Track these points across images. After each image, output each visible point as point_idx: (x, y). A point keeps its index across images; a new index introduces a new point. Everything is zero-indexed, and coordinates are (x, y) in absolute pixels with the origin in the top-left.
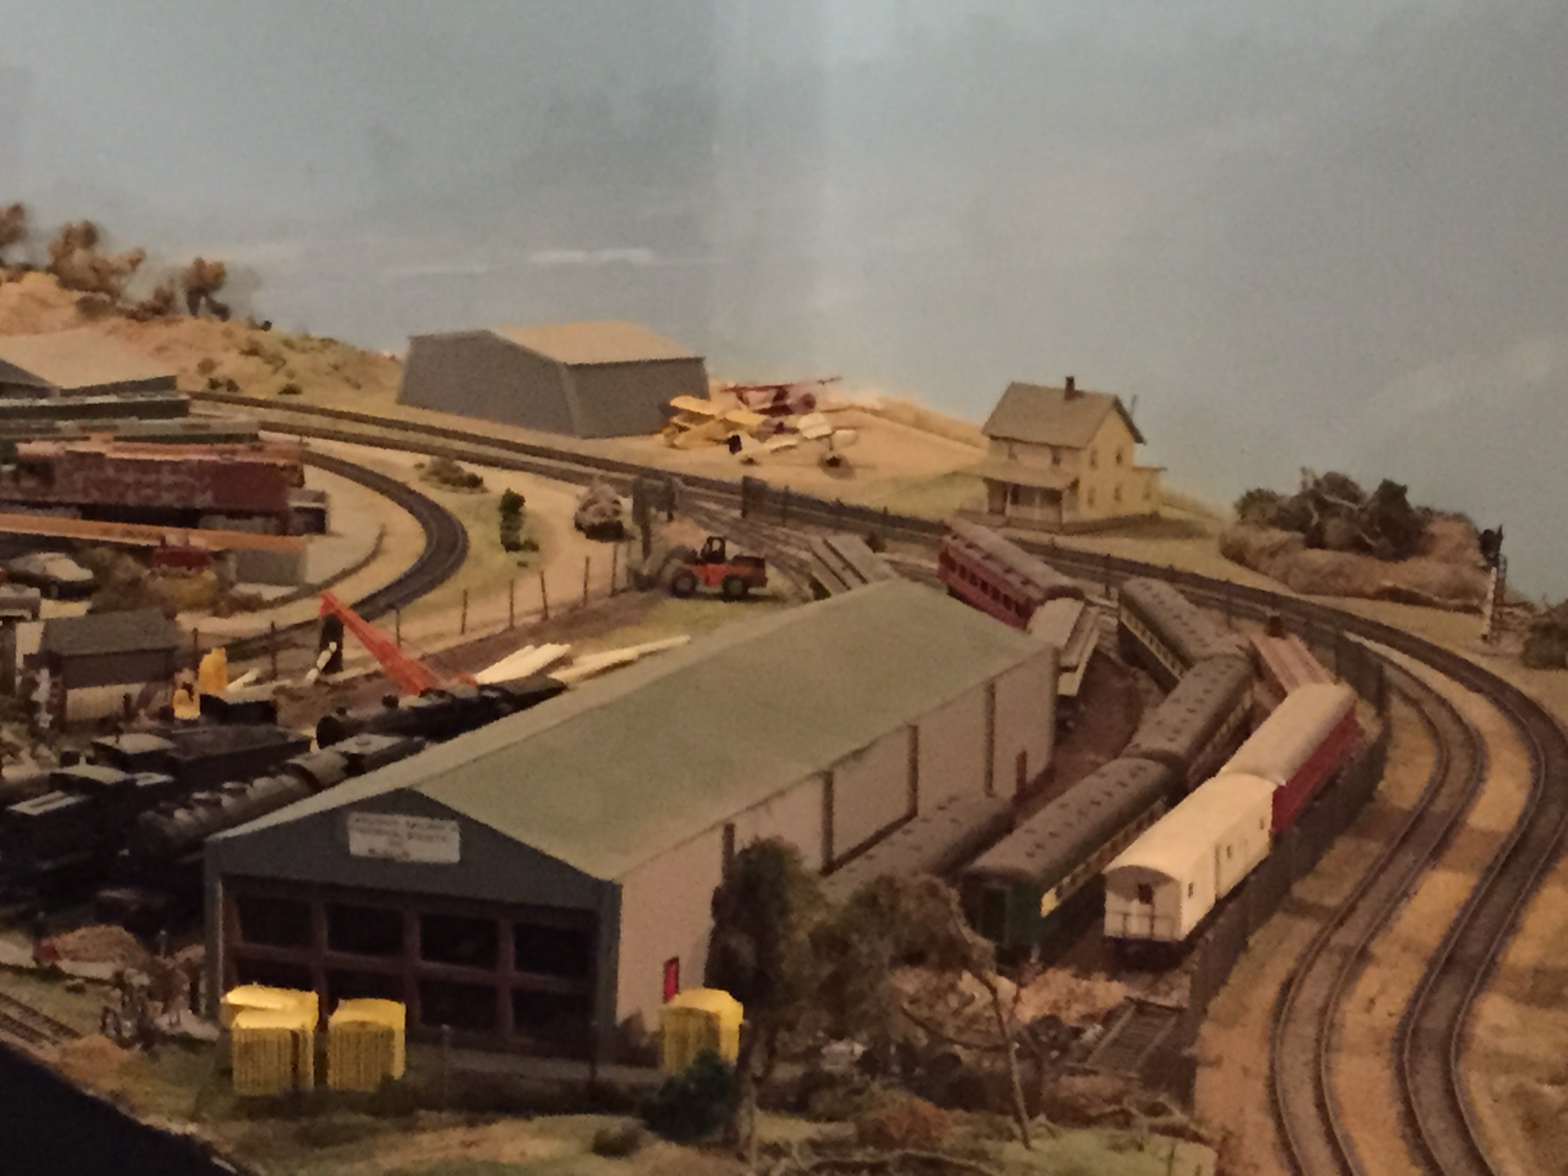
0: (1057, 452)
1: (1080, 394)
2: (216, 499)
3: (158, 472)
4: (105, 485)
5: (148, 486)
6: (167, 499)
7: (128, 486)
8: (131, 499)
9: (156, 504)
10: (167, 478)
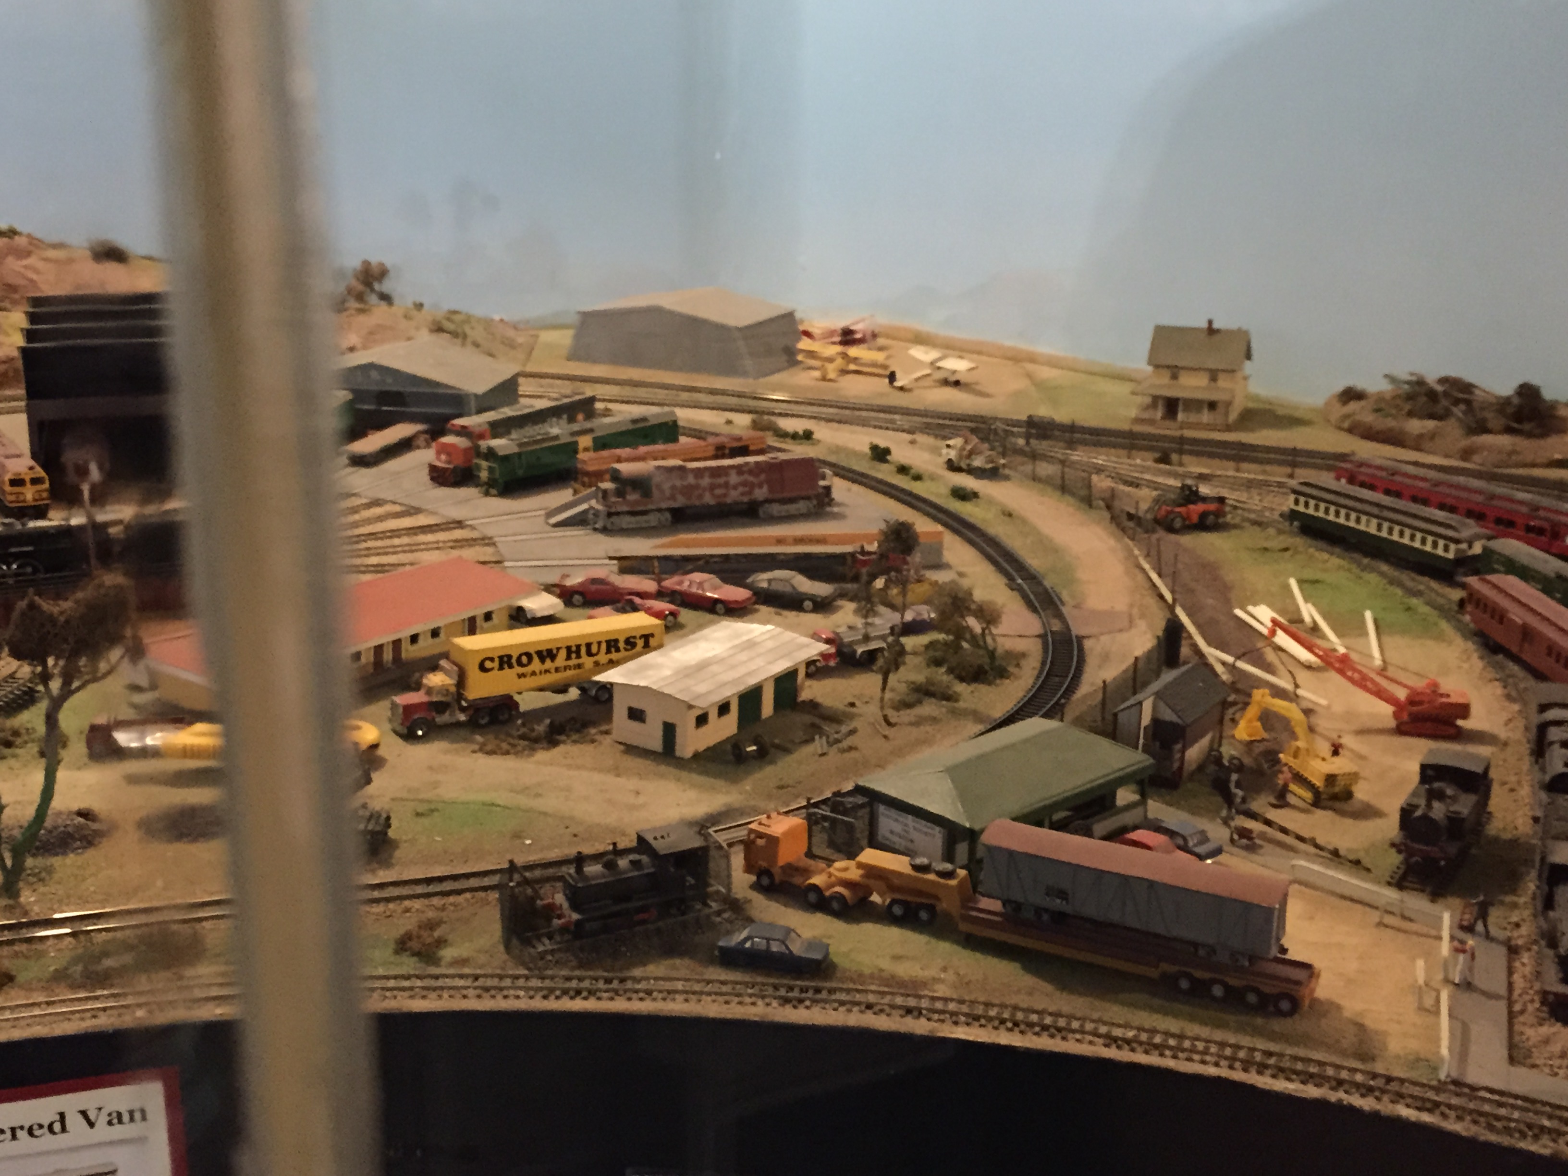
0: (1214, 376)
1: (1218, 331)
2: (771, 490)
3: (727, 475)
4: (688, 490)
5: (719, 486)
6: (734, 496)
7: (704, 489)
8: (709, 499)
9: (729, 500)
10: (734, 479)
